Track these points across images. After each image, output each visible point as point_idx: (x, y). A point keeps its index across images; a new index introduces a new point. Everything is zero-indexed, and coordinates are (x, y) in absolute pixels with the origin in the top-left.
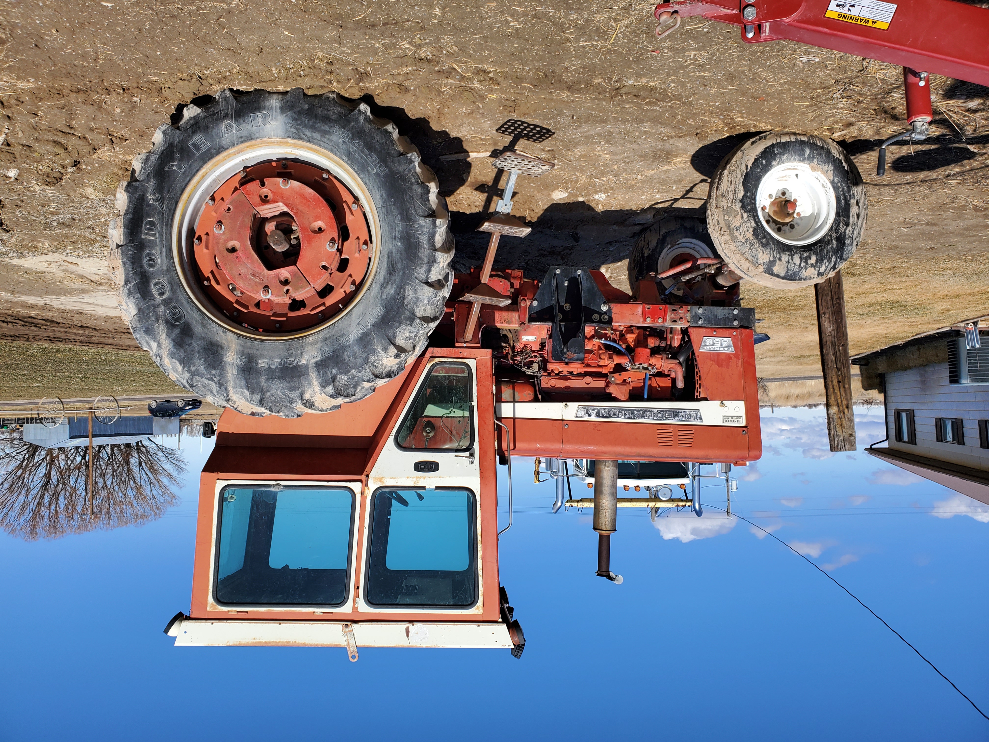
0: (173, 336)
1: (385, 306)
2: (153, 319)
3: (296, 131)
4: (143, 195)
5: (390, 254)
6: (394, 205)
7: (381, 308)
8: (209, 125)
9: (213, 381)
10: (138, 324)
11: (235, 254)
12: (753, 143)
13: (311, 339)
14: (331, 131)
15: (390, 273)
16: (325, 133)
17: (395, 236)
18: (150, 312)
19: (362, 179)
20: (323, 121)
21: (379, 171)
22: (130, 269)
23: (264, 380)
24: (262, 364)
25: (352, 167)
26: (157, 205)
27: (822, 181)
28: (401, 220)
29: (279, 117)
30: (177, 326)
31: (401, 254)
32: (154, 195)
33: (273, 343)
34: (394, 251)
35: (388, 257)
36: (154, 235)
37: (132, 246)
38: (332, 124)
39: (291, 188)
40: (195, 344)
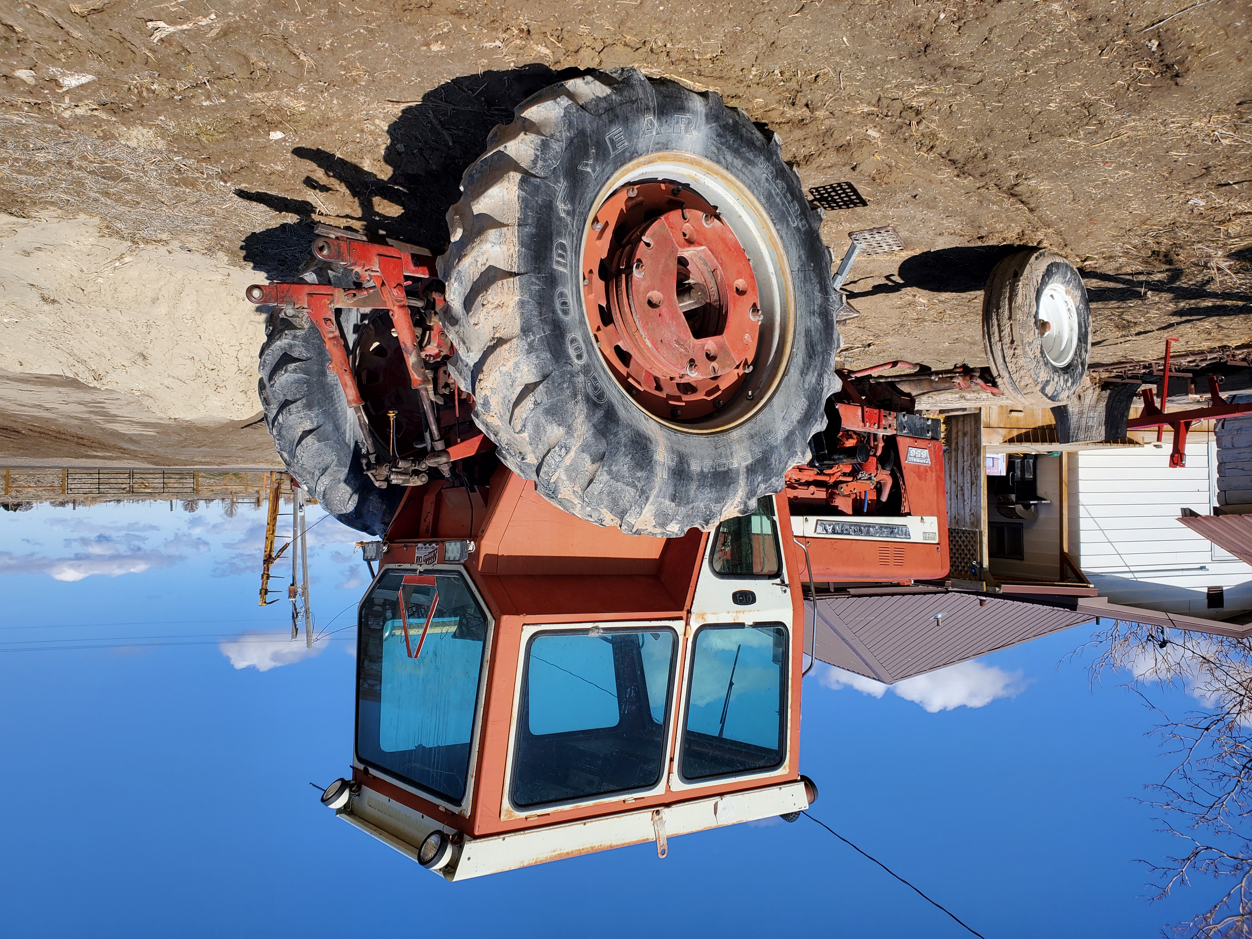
0: (595, 420)
1: (808, 398)
2: (568, 392)
3: (716, 151)
4: (551, 201)
5: (808, 333)
6: (813, 270)
7: (805, 400)
8: (629, 115)
9: (635, 487)
10: (545, 398)
11: (657, 310)
12: (1037, 258)
13: (735, 434)
14: (756, 161)
15: (810, 357)
16: (749, 162)
17: (814, 311)
18: (563, 382)
19: (778, 230)
20: (748, 146)
21: (800, 225)
22: (535, 313)
23: (694, 487)
24: (695, 467)
25: (768, 213)
26: (569, 219)
27: (1069, 306)
28: (819, 292)
29: (703, 128)
30: (601, 405)
31: (821, 334)
32: (566, 205)
33: (696, 438)
34: (813, 329)
35: (806, 336)
36: (565, 265)
37: (538, 278)
38: (757, 153)
39: (713, 227)
40: (621, 435)
